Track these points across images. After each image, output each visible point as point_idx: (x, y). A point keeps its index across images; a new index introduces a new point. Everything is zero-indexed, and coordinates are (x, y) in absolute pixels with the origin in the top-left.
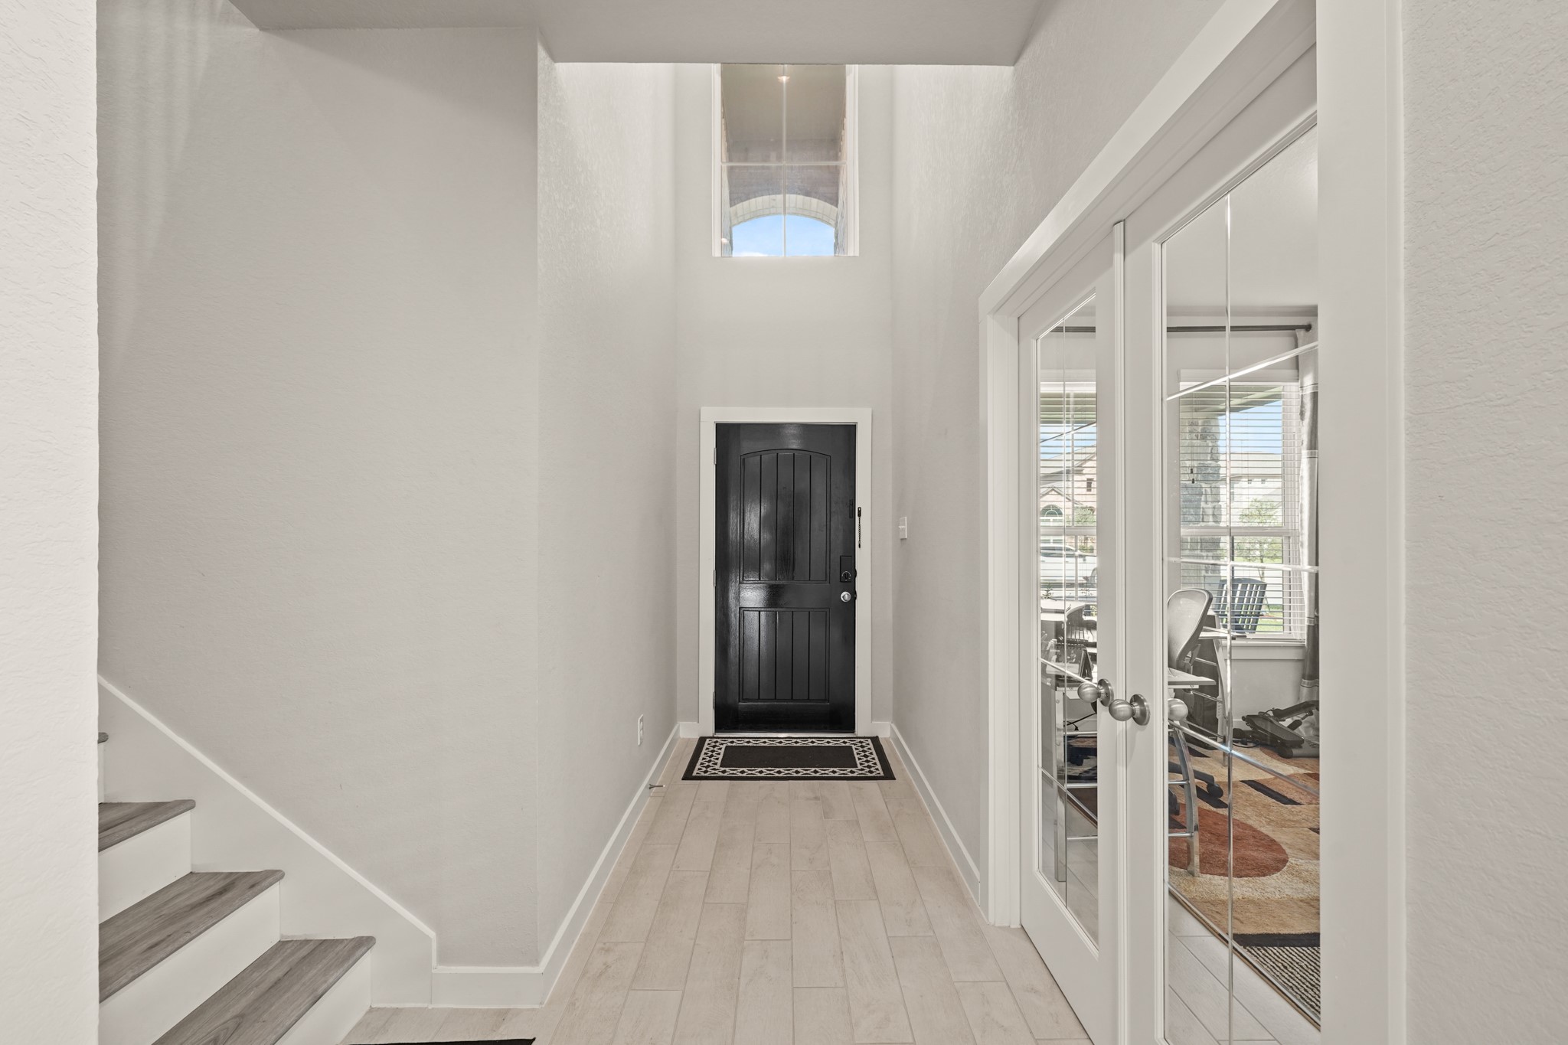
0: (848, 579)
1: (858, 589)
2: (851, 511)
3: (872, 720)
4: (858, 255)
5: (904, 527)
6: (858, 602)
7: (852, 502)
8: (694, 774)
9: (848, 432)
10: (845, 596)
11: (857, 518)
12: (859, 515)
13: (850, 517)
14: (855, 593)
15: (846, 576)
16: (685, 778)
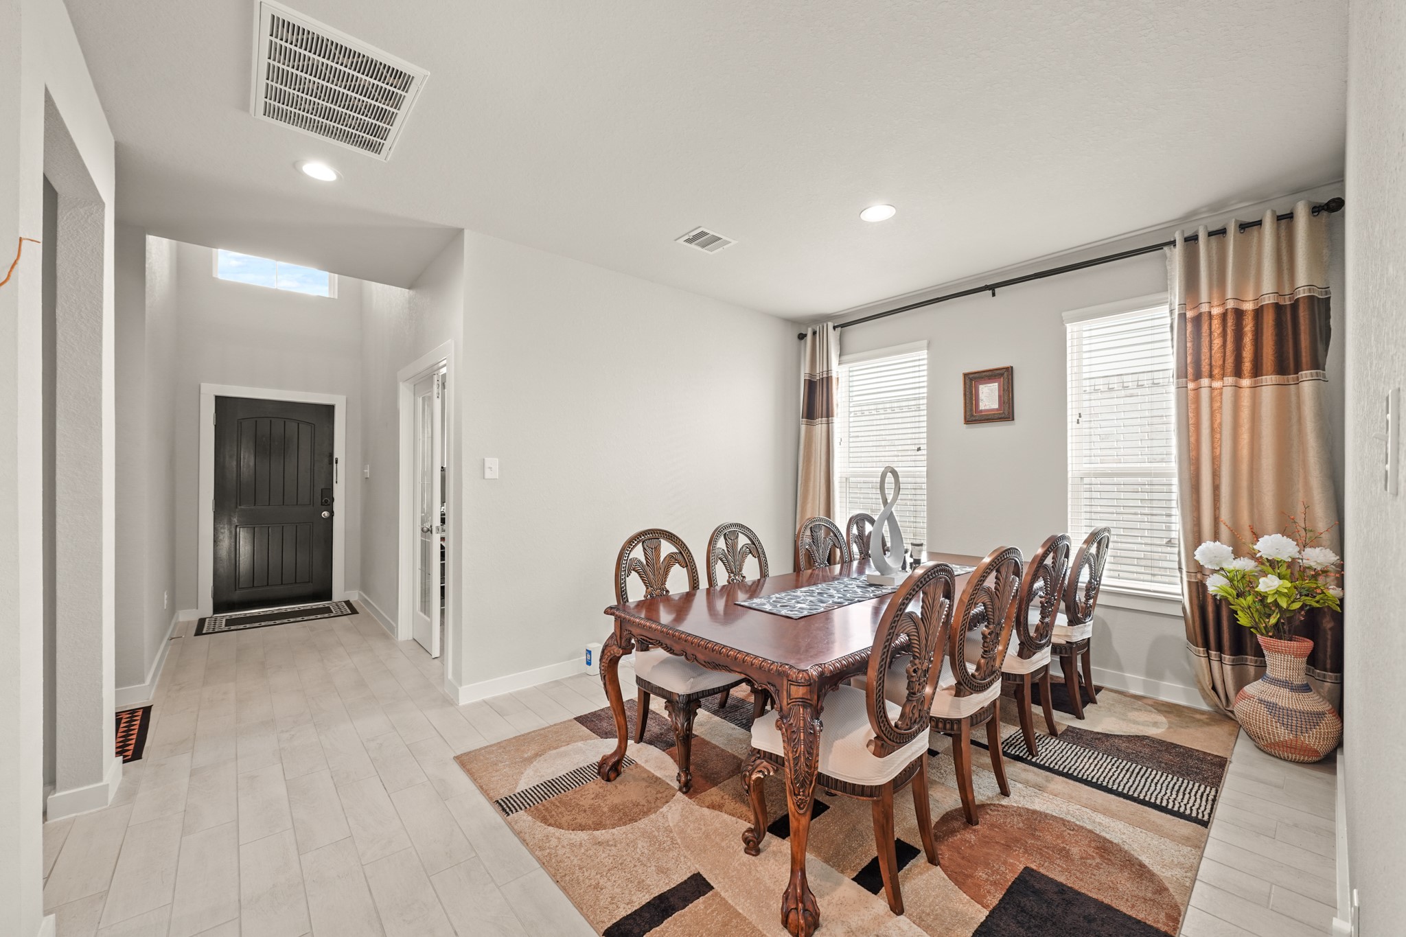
0: (328, 502)
1: (335, 510)
2: (331, 459)
3: (345, 591)
4: (336, 297)
5: (367, 471)
6: (335, 518)
7: (331, 455)
8: (204, 632)
9: (329, 410)
10: (325, 514)
11: (335, 464)
12: (337, 463)
13: (330, 464)
14: (333, 512)
15: (326, 501)
16: (196, 634)
